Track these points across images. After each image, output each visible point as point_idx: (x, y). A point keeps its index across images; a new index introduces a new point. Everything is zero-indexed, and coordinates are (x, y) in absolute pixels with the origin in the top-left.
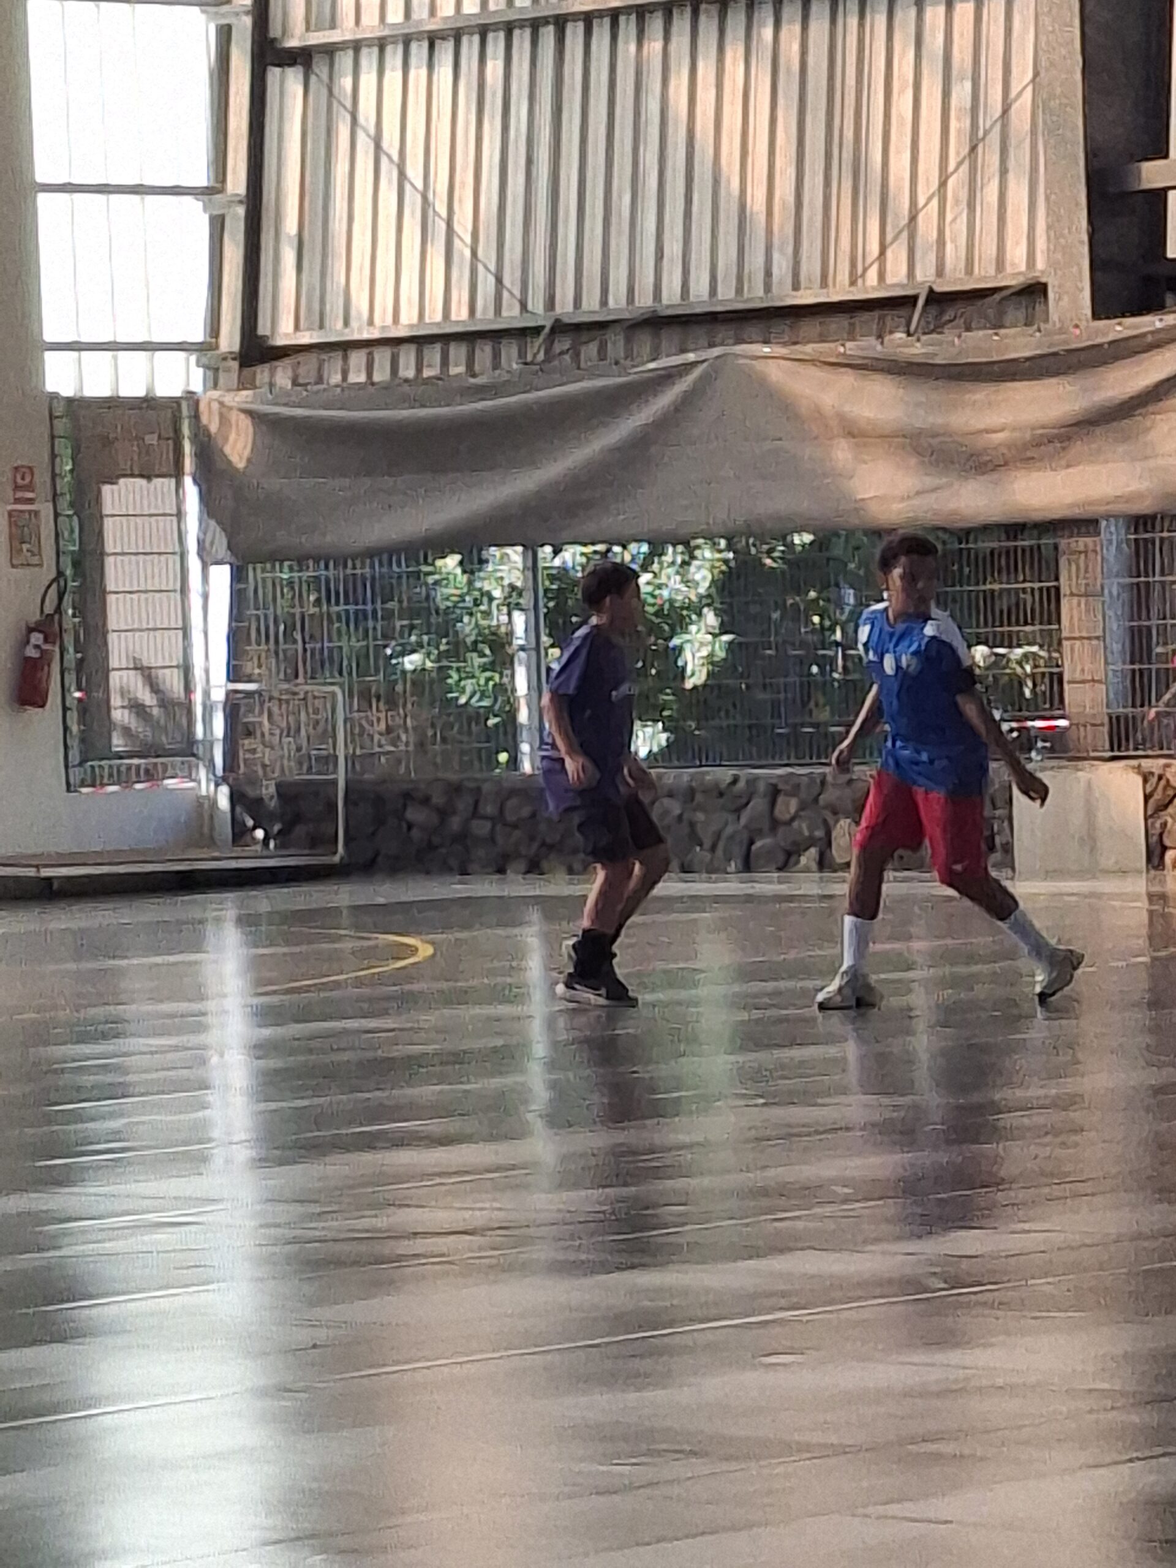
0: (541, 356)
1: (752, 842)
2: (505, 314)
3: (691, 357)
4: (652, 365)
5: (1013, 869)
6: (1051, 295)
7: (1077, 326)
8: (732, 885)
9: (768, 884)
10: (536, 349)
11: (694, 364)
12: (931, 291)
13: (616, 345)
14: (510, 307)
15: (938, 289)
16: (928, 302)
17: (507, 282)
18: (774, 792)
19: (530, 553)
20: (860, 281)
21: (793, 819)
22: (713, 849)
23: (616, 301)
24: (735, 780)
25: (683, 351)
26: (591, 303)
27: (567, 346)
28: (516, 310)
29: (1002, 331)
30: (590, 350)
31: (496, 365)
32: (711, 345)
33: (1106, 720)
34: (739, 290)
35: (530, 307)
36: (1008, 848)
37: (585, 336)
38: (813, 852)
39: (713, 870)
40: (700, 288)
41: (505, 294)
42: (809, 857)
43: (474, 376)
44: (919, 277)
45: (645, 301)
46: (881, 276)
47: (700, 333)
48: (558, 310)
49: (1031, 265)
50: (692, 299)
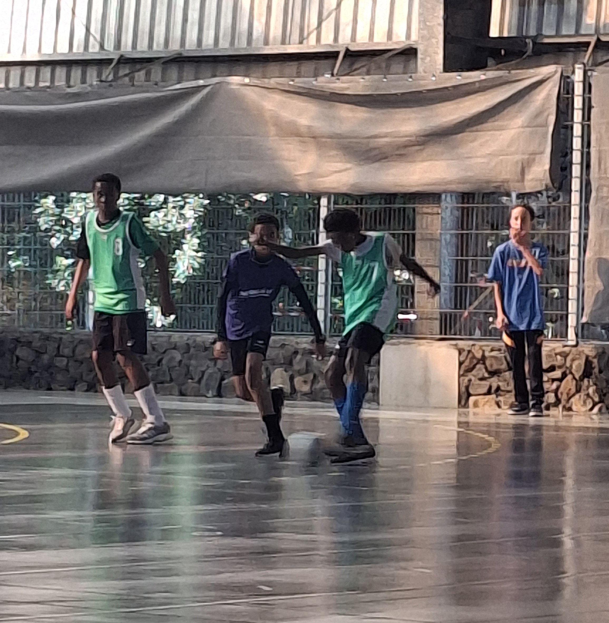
0: (111, 77)
1: (223, 379)
2: (91, 50)
3: (201, 82)
4: (178, 86)
5: (378, 404)
6: (419, 56)
7: (434, 76)
8: (209, 405)
9: (231, 405)
10: (108, 74)
11: (205, 86)
12: (347, 50)
13: (156, 72)
14: (94, 46)
15: (352, 49)
16: (345, 56)
17: (92, 30)
20: (305, 42)
22: (199, 382)
23: (158, 45)
25: (197, 79)
26: (143, 45)
27: (127, 71)
28: (97, 49)
29: (388, 76)
30: (140, 75)
31: (83, 81)
32: (214, 76)
33: (438, 316)
34: (232, 43)
35: (106, 47)
36: (376, 391)
37: (138, 66)
39: (198, 394)
40: (208, 40)
41: (91, 39)
43: (69, 87)
44: (341, 41)
45: (175, 47)
46: (318, 39)
47: (206, 69)
48: (122, 49)
49: (408, 36)
50: (204, 47)
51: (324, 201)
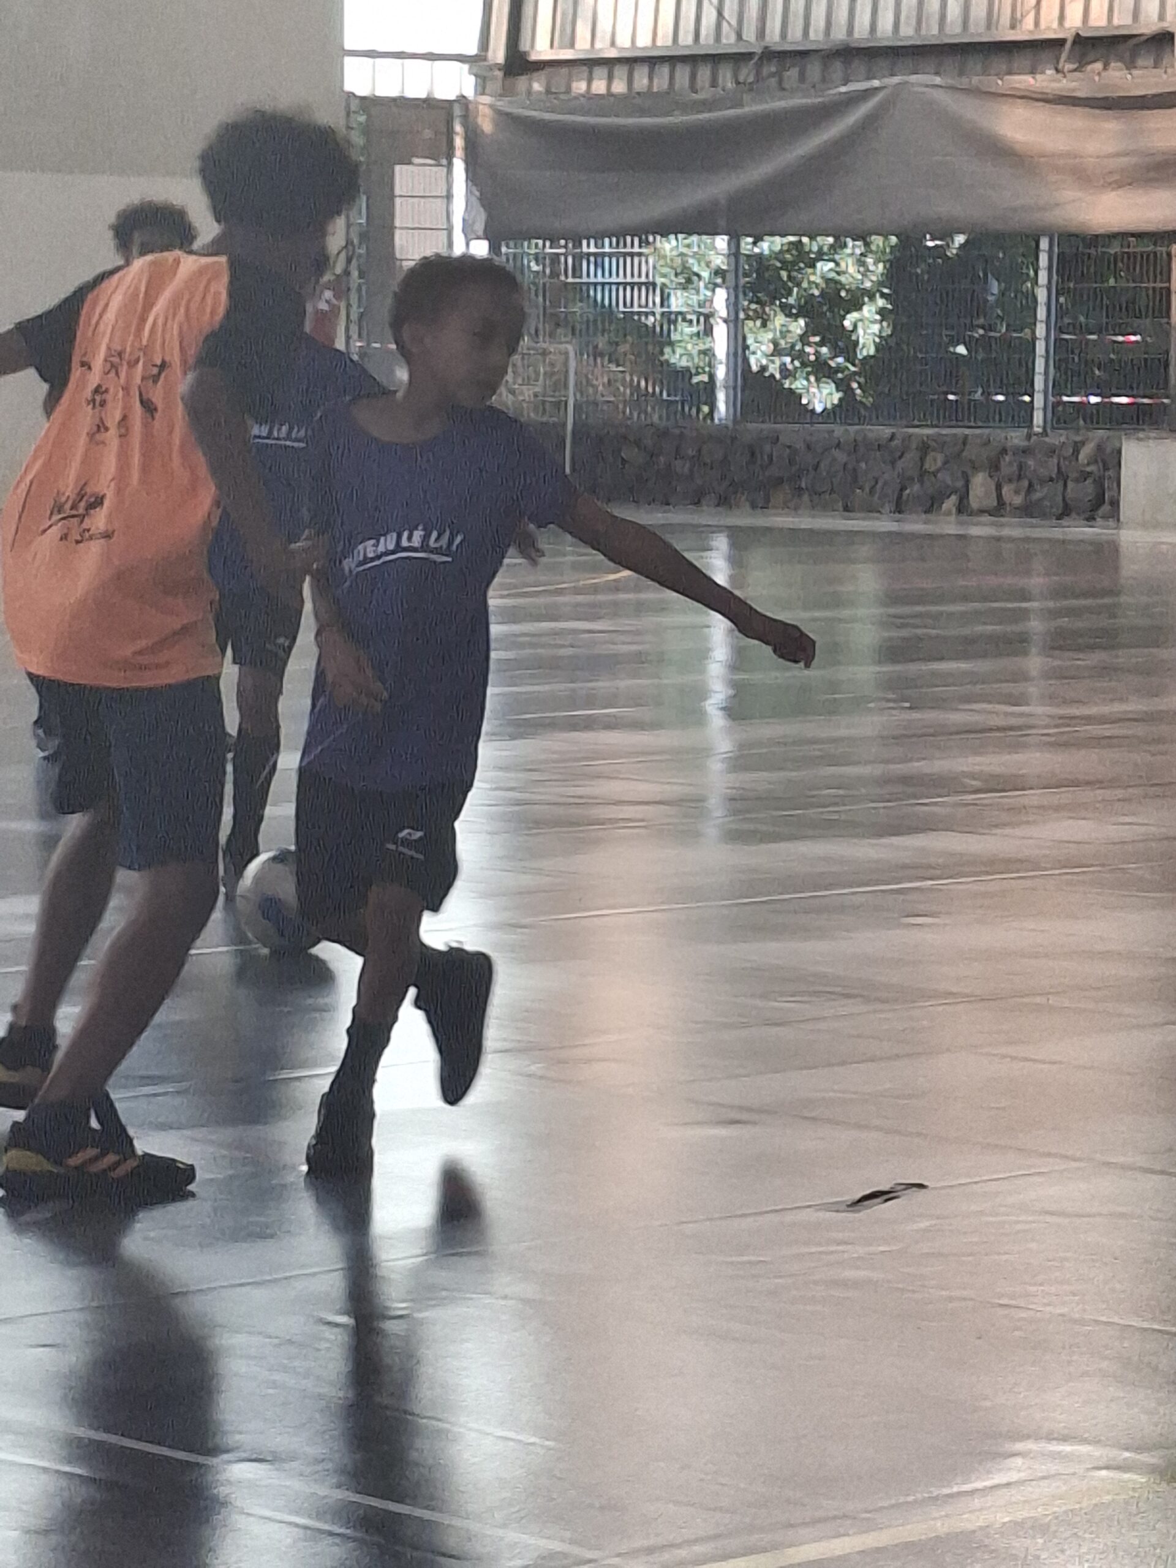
0: (751, 79)
1: (903, 489)
2: (724, 41)
3: (876, 83)
4: (843, 89)
5: (1118, 520)
8: (885, 524)
9: (915, 525)
10: (747, 73)
11: (877, 89)
12: (1078, 35)
13: (814, 70)
14: (727, 38)
15: (1083, 34)
16: (1074, 42)
17: (726, 14)
18: (925, 448)
19: (734, 240)
20: (1018, 26)
21: (938, 470)
22: (871, 492)
23: (816, 31)
24: (893, 437)
25: (868, 78)
26: (796, 32)
27: (773, 69)
28: (733, 38)
29: (1134, 71)
30: (792, 74)
31: (714, 84)
32: (894, 74)
34: (918, 29)
35: (744, 37)
36: (1115, 504)
37: (788, 61)
38: (954, 498)
39: (871, 510)
40: (886, 24)
41: (725, 25)
42: (950, 503)
43: (696, 92)
44: (1068, 24)
45: (839, 34)
46: (1037, 23)
47: (883, 63)
48: (767, 38)
49: (1162, 17)
50: (879, 34)
51: (1044, 244)
